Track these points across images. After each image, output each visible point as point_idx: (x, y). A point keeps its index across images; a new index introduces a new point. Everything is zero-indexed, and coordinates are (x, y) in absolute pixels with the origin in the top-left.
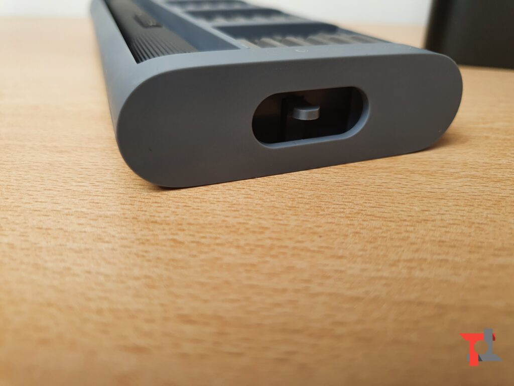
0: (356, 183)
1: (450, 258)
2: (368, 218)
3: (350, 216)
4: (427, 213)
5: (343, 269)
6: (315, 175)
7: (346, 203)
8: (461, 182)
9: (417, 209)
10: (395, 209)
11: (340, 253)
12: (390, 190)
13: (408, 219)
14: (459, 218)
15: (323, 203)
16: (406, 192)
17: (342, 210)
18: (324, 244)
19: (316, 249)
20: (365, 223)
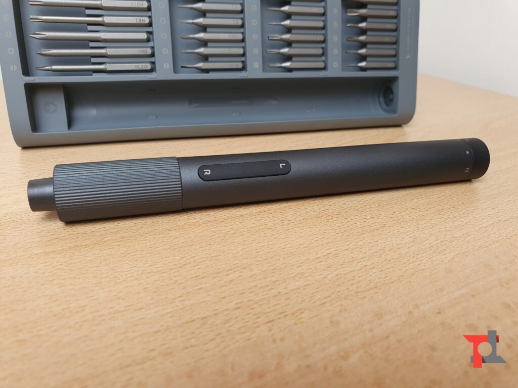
2: (149, 275)
3: (138, 277)
7: (132, 269)
11: (139, 306)
15: (117, 273)
18: (128, 304)
19: (123, 309)
20: (148, 279)
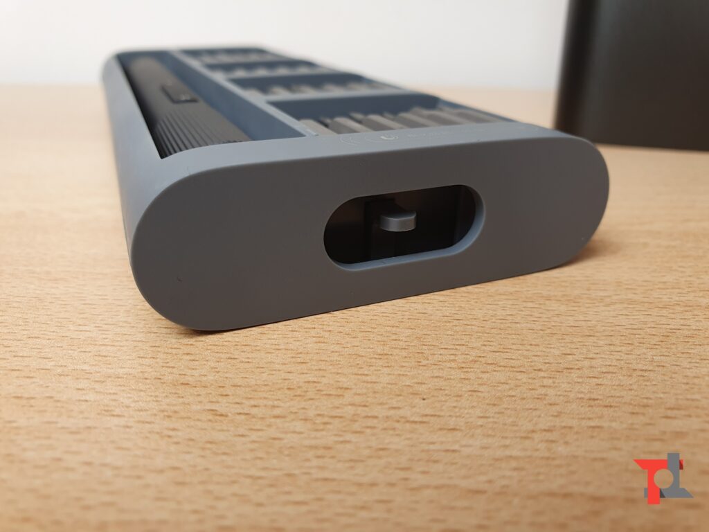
0: (471, 317)
1: (605, 424)
2: (490, 368)
3: (463, 365)
4: (570, 357)
5: (456, 447)
6: (413, 305)
7: (457, 347)
8: (614, 310)
9: (557, 352)
10: (526, 353)
11: (452, 423)
12: (518, 325)
13: (544, 368)
14: (615, 363)
15: (424, 347)
16: (540, 328)
17: (452, 357)
18: (428, 411)
19: (417, 419)
20: (485, 376)
